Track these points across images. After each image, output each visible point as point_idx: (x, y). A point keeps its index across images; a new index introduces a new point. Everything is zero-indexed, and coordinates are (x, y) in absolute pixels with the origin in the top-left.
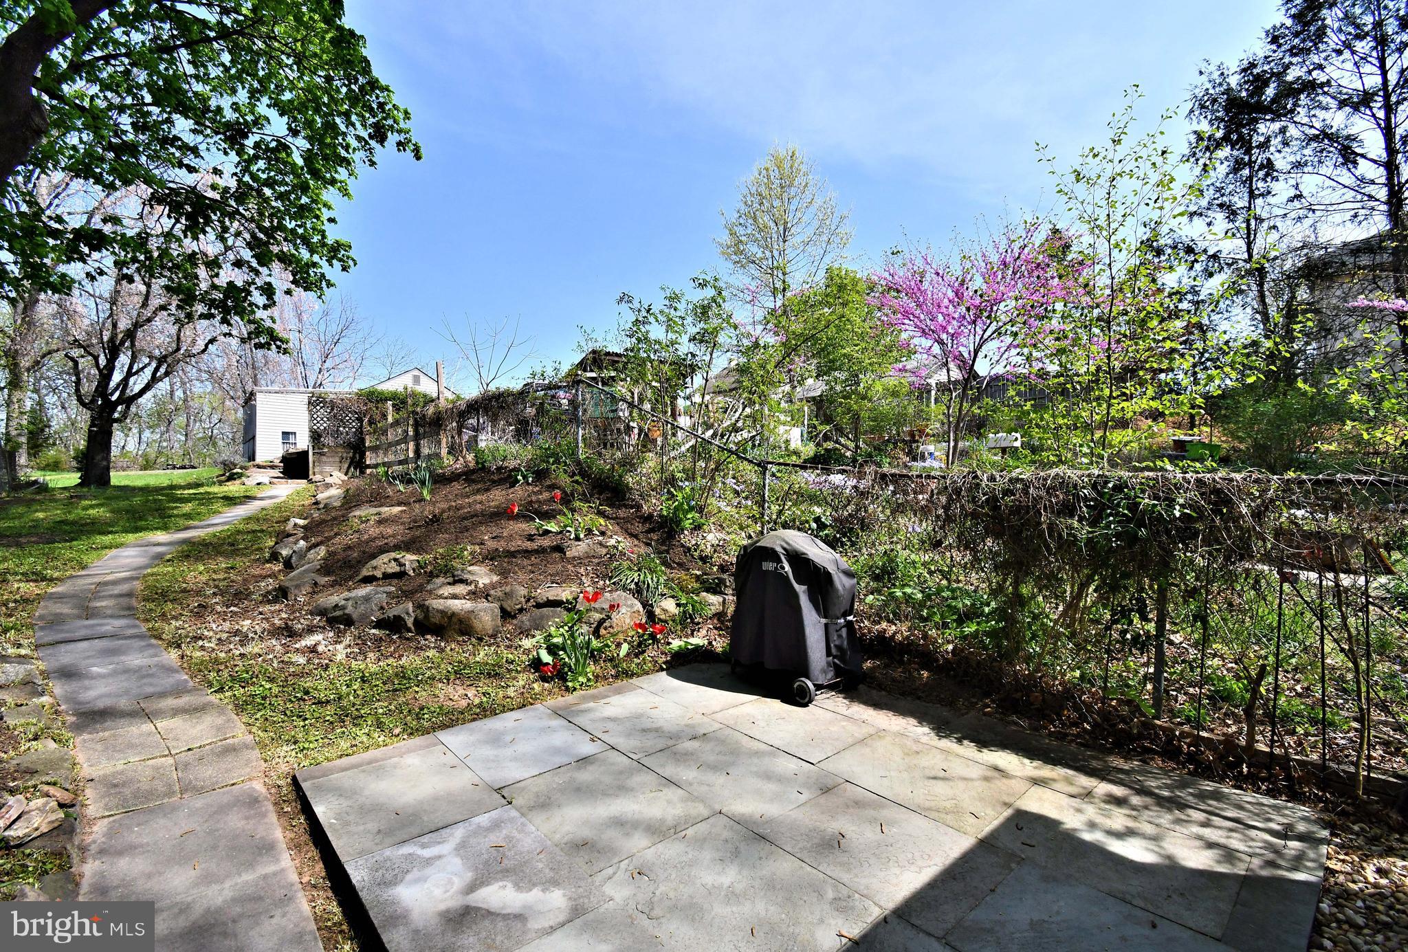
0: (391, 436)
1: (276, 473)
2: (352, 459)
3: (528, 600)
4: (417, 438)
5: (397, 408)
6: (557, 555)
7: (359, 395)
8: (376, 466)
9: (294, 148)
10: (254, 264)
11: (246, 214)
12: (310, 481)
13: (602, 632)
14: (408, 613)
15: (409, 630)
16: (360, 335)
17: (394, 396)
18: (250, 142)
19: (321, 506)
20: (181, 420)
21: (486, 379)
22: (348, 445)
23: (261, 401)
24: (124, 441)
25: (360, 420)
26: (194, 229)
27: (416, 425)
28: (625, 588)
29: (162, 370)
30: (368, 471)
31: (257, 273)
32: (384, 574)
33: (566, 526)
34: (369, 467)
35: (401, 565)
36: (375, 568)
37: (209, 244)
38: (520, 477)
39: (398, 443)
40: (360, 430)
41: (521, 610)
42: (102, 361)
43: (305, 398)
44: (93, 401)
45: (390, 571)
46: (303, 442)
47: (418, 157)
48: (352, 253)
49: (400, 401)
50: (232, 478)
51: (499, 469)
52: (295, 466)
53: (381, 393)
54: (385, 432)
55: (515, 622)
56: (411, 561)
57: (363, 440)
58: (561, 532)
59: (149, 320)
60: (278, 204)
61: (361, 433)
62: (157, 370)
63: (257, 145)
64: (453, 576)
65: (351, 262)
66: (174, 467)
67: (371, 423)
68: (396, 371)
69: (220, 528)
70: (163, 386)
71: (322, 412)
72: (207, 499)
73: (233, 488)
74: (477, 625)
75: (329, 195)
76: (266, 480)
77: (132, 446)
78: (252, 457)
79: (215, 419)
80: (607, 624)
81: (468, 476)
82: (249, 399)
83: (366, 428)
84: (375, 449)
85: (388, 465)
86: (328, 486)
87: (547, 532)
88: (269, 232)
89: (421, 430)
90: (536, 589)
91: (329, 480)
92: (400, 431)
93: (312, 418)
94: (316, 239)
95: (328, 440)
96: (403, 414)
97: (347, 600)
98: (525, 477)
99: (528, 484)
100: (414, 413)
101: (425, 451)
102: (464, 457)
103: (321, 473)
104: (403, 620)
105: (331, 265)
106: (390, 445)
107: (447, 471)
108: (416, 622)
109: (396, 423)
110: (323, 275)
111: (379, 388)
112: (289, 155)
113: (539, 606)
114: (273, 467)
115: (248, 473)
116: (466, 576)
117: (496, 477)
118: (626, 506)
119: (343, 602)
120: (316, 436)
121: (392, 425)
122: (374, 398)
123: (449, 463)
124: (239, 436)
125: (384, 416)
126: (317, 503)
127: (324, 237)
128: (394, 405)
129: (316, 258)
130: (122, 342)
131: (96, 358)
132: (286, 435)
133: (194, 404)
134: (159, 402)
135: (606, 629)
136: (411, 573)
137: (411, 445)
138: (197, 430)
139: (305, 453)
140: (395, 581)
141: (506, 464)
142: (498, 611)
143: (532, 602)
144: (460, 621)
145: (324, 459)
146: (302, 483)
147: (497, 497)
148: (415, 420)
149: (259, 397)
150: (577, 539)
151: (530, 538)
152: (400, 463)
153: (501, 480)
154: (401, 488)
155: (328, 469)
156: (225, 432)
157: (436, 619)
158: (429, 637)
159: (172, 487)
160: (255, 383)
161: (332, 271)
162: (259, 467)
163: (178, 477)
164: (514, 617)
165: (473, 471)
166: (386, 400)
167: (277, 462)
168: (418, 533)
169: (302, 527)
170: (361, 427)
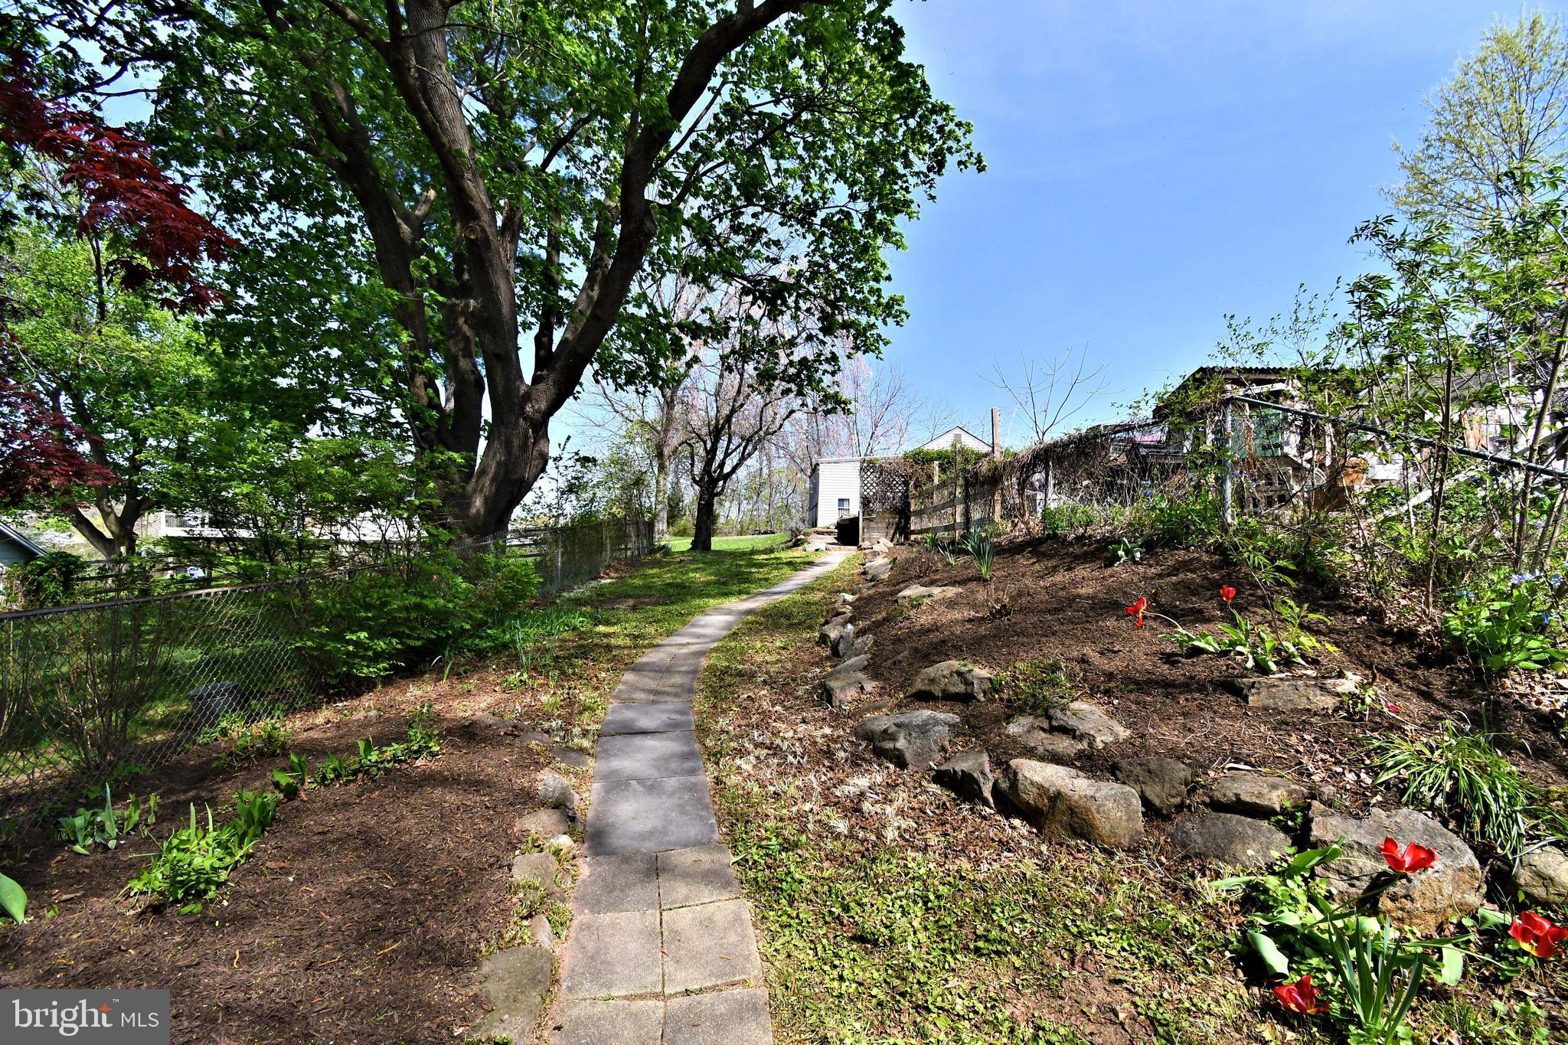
0: (936, 499)
1: (831, 539)
2: (898, 524)
3: (1192, 791)
4: (967, 499)
5: (943, 470)
6: (1227, 698)
7: (906, 457)
8: (921, 532)
9: (853, 213)
10: (821, 336)
11: (815, 291)
12: (860, 548)
13: (1385, 903)
14: (983, 773)
15: (986, 803)
16: (906, 401)
17: (941, 456)
18: (817, 221)
19: (869, 577)
20: (766, 492)
21: (1042, 428)
22: (895, 511)
23: (823, 470)
24: (727, 511)
25: (906, 484)
26: (773, 314)
27: (967, 484)
28: (1417, 802)
29: (750, 448)
30: (913, 537)
31: (823, 343)
32: (944, 691)
33: (1233, 644)
34: (913, 532)
35: (968, 683)
36: (932, 681)
37: (786, 327)
38: (1121, 553)
39: (944, 506)
40: (906, 497)
41: (1180, 807)
42: (709, 445)
43: (858, 465)
44: (702, 479)
45: (953, 689)
46: (855, 509)
47: (981, 169)
48: (904, 307)
49: (946, 460)
50: (797, 544)
51: (1079, 539)
52: (847, 533)
53: (927, 453)
54: (930, 495)
55: (1170, 828)
56: (981, 679)
57: (908, 505)
58: (1224, 654)
59: (742, 405)
60: (842, 275)
61: (907, 497)
62: (745, 448)
63: (824, 223)
64: (1049, 718)
65: (903, 316)
66: (760, 533)
67: (916, 486)
68: (938, 432)
69: (785, 597)
70: (752, 462)
71: (872, 478)
72: (778, 564)
73: (796, 553)
74: (1103, 826)
75: (885, 252)
76: (822, 546)
77: (733, 515)
78: (814, 524)
79: (790, 490)
80: (1398, 888)
81: (1033, 546)
82: (815, 470)
83: (912, 491)
84: (919, 513)
85: (935, 530)
86: (876, 554)
87: (1199, 651)
88: (833, 305)
89: (971, 491)
90: (1205, 768)
91: (876, 548)
92: (946, 493)
93: (863, 485)
94: (873, 300)
95: (876, 506)
96: (951, 474)
97: (898, 725)
98: (1127, 552)
99: (1135, 563)
100: (965, 470)
101: (976, 515)
102: (1026, 523)
103: (870, 539)
104: (977, 783)
105: (885, 323)
106: (936, 509)
107: (1003, 540)
108: (996, 790)
109: (943, 484)
110: (879, 336)
111: (926, 448)
112: (850, 223)
113: (1217, 806)
114: (829, 533)
115: (809, 539)
116: (1072, 722)
117: (1077, 550)
118: (1345, 610)
119: (893, 729)
120: (866, 502)
121: (938, 487)
122: (921, 459)
123: (1008, 530)
124: (806, 503)
125: (930, 478)
126: (864, 573)
127: (879, 296)
128: (940, 465)
129: (872, 319)
130: (723, 427)
131: (705, 442)
132: (841, 501)
133: (775, 478)
134: (752, 476)
135: (1394, 898)
136: (981, 697)
137: (960, 509)
138: (777, 500)
139: (855, 520)
140: (958, 707)
141: (1089, 531)
142: (1137, 803)
143: (1199, 797)
144: (1072, 811)
145: (873, 524)
146: (851, 550)
147: (1087, 581)
148: (966, 479)
149: (821, 467)
150: (1262, 669)
151: (1169, 659)
152: (946, 528)
153: (1086, 554)
154: (951, 560)
155: (875, 535)
156: (798, 501)
157: (1030, 797)
158: (1017, 822)
159: (753, 552)
160: (819, 454)
161: (886, 329)
162: (818, 533)
163: (760, 541)
164: (1167, 818)
165: (1040, 541)
166: (932, 460)
167: (833, 529)
168: (982, 631)
169: (850, 604)
170: (907, 490)
